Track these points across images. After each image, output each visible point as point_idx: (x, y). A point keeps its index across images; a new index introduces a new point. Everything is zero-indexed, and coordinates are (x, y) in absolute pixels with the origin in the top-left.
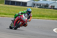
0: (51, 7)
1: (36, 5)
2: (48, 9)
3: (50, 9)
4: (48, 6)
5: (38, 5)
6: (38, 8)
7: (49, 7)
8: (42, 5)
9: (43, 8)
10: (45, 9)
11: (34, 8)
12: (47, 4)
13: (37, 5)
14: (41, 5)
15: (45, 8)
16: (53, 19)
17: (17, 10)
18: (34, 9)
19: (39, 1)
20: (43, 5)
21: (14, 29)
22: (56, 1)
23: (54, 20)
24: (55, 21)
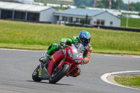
0: (95, 24)
1: (61, 18)
2: (90, 27)
3: (94, 29)
4: (89, 21)
5: (66, 18)
6: (67, 25)
7: (92, 23)
8: (74, 20)
9: (77, 26)
10: (83, 28)
11: (57, 26)
12: (87, 16)
13: (64, 18)
14: (72, 18)
15: (81, 26)
16: (100, 51)
17: (15, 30)
18: (57, 29)
19: (68, 10)
20: (77, 19)
21: (50, 83)
22: (108, 10)
23: (103, 53)
24: (106, 55)
